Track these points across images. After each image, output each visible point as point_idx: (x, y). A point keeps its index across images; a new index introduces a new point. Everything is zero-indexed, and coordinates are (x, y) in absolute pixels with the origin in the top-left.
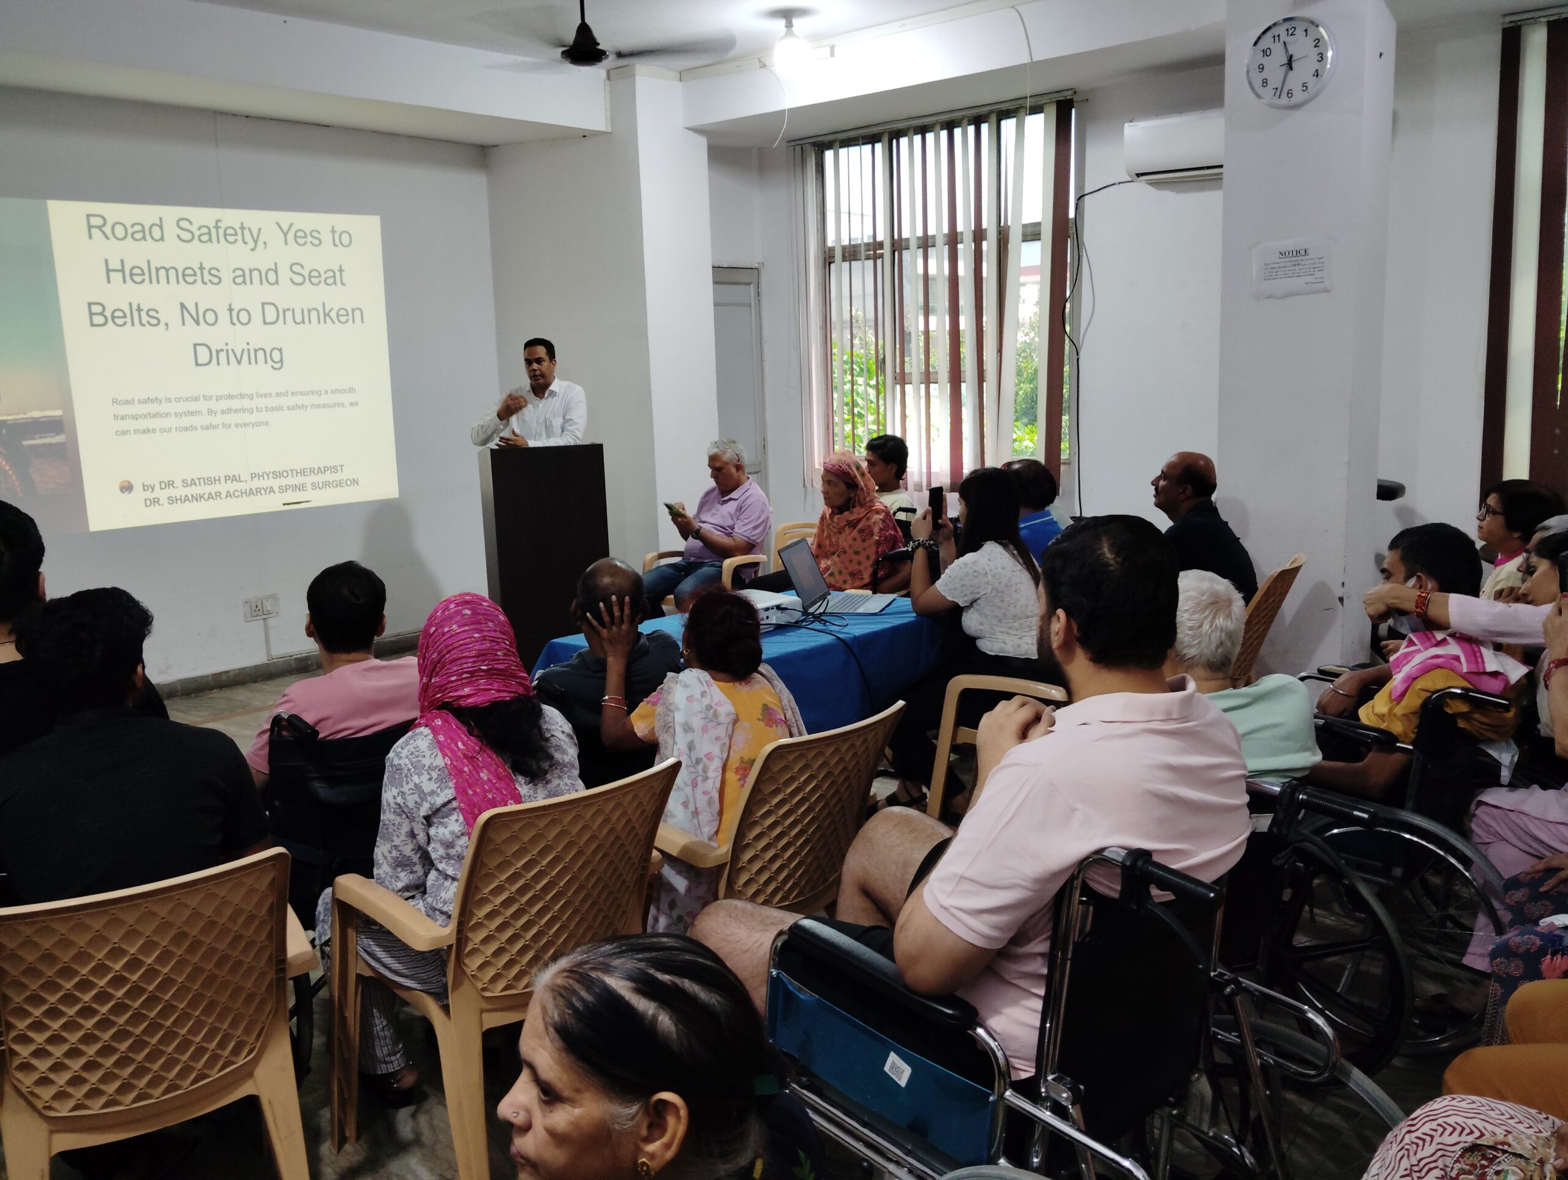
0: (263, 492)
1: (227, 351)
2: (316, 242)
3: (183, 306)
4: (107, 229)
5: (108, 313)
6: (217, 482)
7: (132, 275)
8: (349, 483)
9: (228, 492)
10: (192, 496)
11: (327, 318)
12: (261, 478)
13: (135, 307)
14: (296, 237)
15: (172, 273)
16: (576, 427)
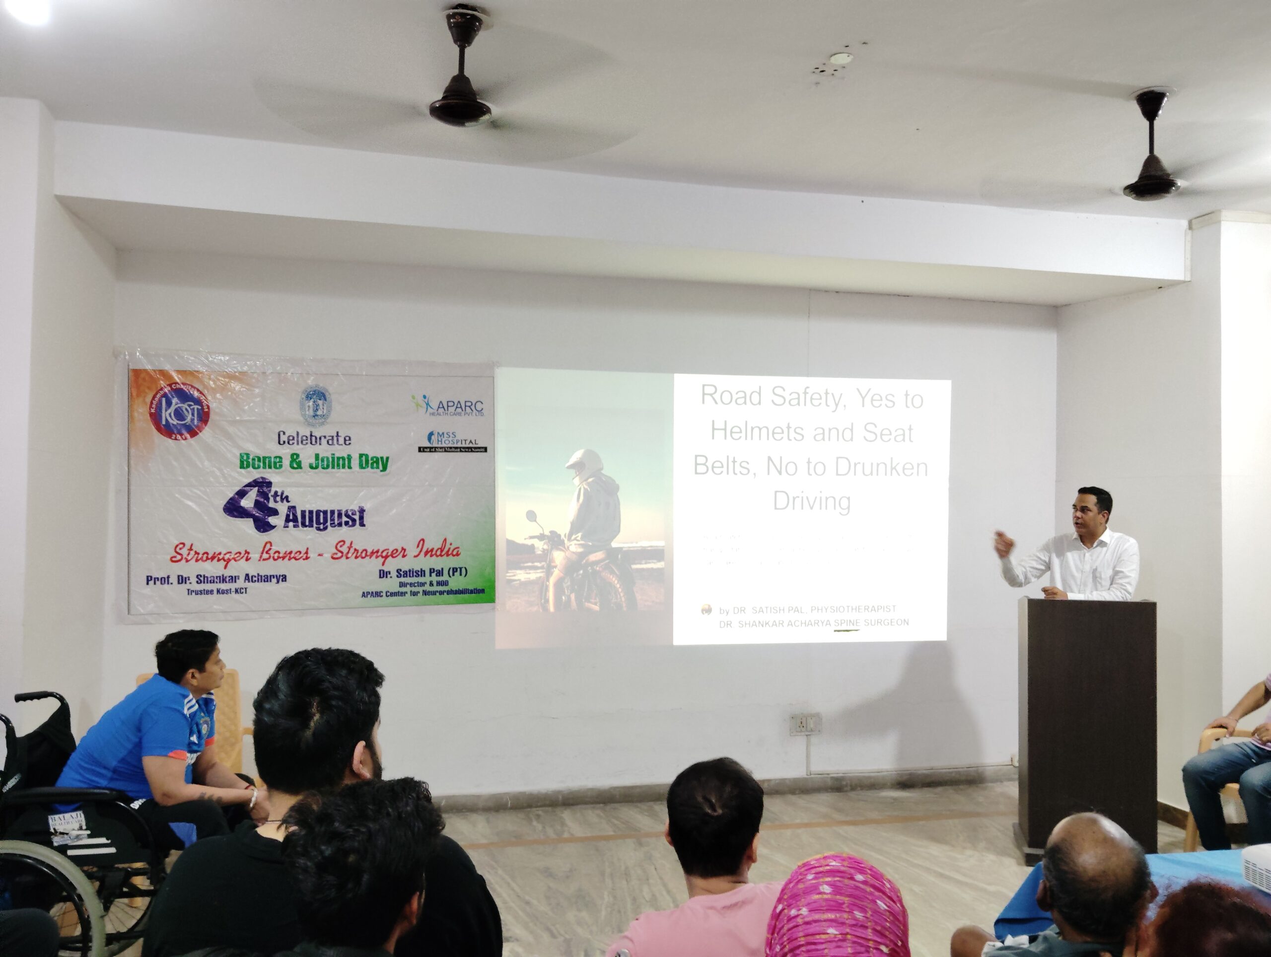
0: (820, 624)
1: (802, 497)
2: (890, 404)
3: (770, 458)
4: (717, 396)
5: (709, 464)
6: (782, 611)
7: (730, 432)
8: (899, 622)
9: (790, 621)
10: (759, 622)
11: (894, 471)
12: (820, 611)
13: (731, 459)
14: (872, 400)
15: (764, 431)
16: (1127, 580)
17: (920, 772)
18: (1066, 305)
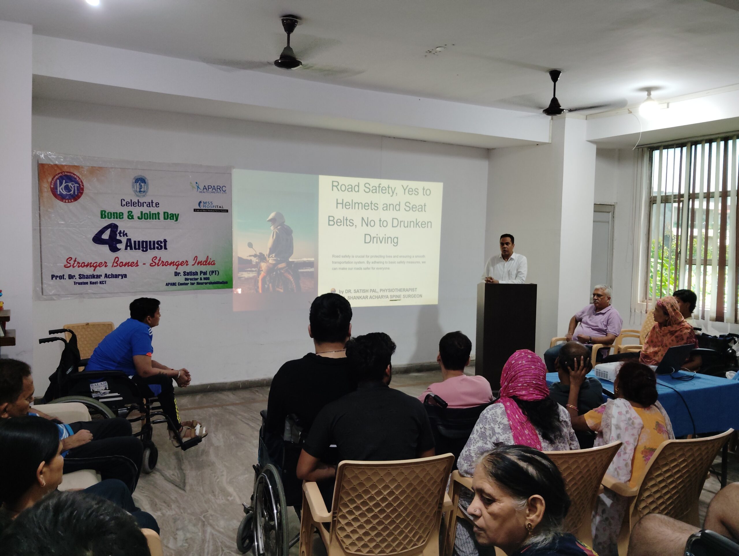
0: (384, 297)
1: (377, 237)
2: (416, 193)
3: (363, 218)
4: (339, 187)
5: (335, 221)
6: (367, 292)
7: (345, 205)
8: (418, 296)
9: (371, 296)
10: (357, 297)
11: (417, 225)
12: (384, 291)
13: (345, 218)
14: (409, 191)
15: (360, 205)
16: (523, 275)
17: (425, 364)
18: (493, 149)
